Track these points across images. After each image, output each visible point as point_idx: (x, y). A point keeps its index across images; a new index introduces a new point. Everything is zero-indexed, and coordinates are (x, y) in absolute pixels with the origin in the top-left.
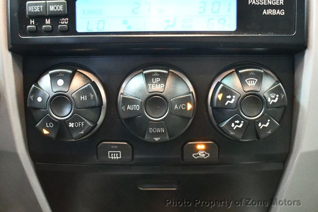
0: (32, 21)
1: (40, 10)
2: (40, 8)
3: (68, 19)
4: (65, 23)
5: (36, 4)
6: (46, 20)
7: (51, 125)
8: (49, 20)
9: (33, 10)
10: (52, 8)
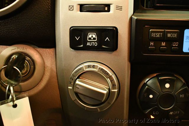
0: (152, 43)
1: (160, 36)
2: (160, 34)
3: (178, 43)
4: (176, 45)
5: (158, 32)
6: (162, 43)
7: (157, 113)
8: (164, 43)
9: (155, 36)
10: (169, 35)
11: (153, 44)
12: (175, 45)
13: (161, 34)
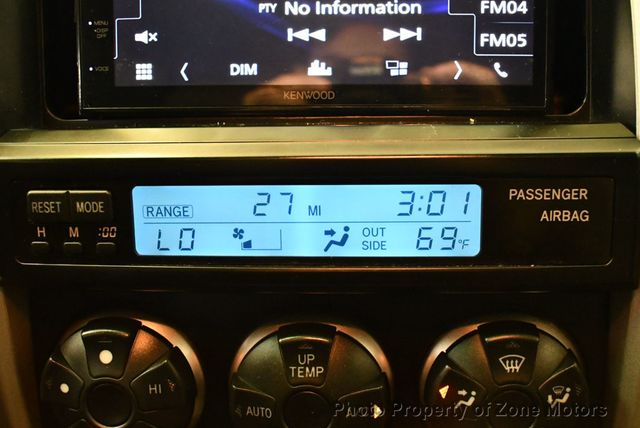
0: (41, 229)
1: (55, 209)
2: (55, 205)
3: (115, 228)
4: (111, 236)
5: (49, 198)
6: (71, 228)
8: (77, 229)
9: (42, 209)
10: (81, 207)
11: (44, 231)
12: (109, 233)
13: (58, 203)
